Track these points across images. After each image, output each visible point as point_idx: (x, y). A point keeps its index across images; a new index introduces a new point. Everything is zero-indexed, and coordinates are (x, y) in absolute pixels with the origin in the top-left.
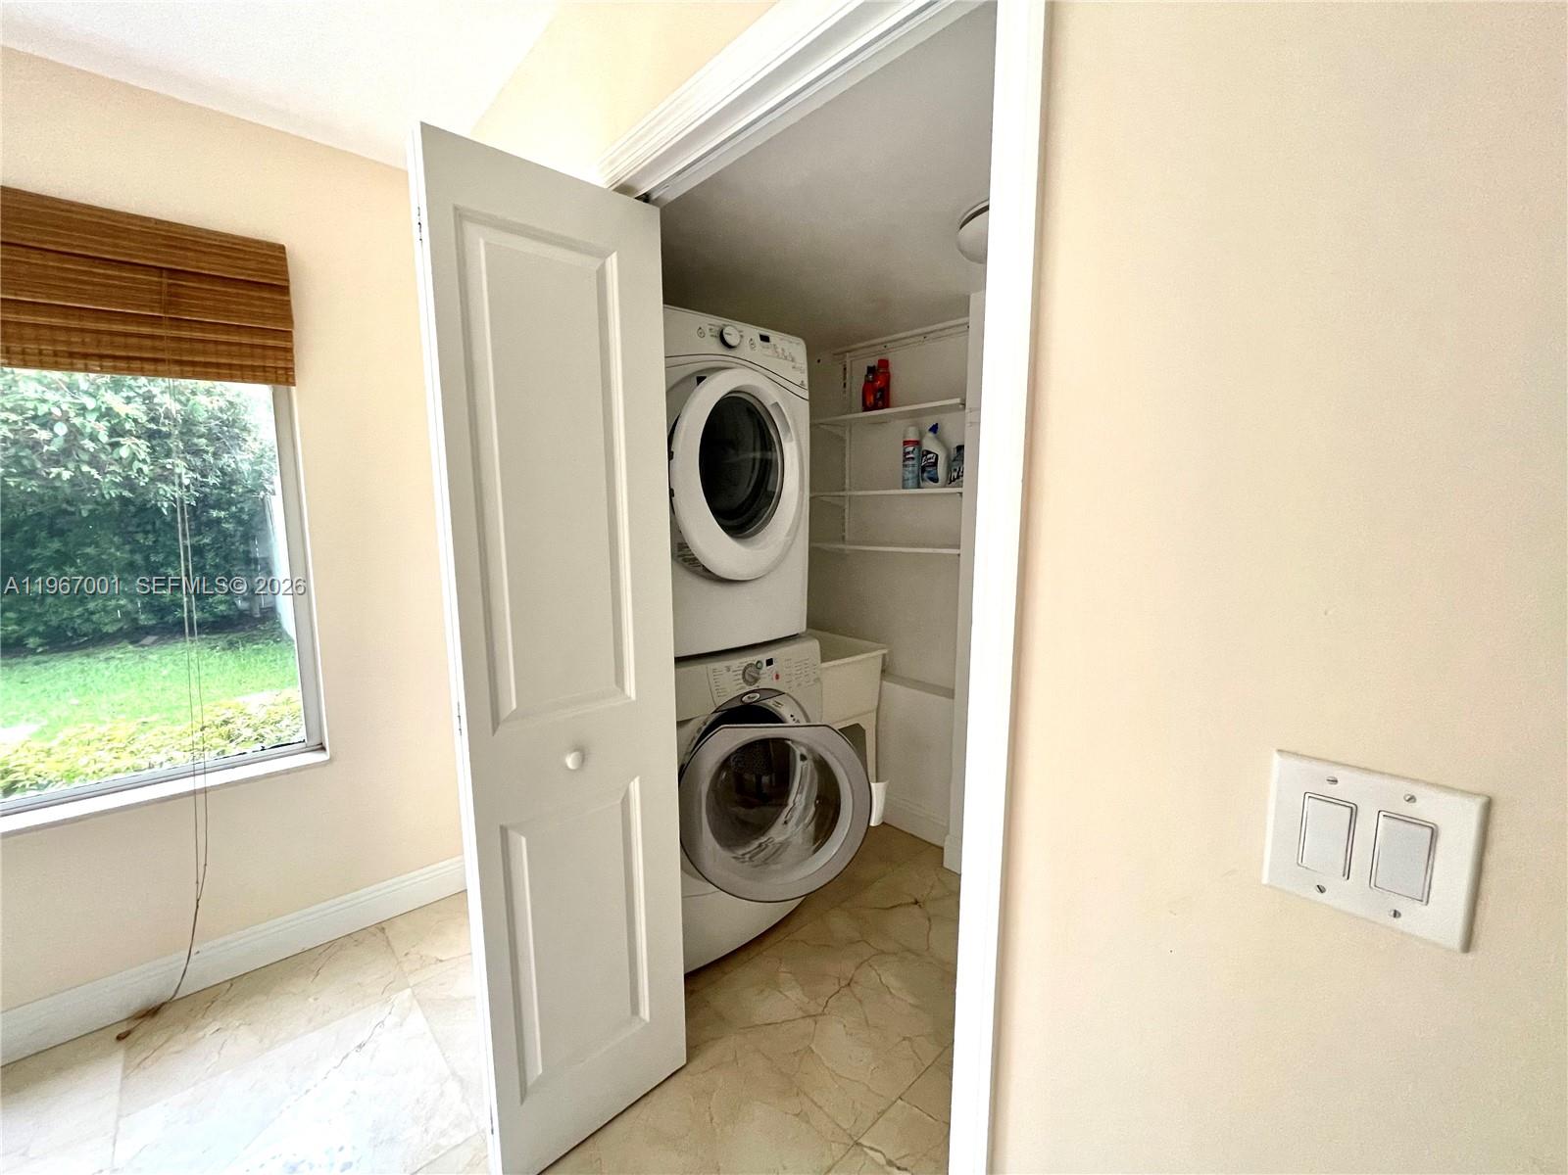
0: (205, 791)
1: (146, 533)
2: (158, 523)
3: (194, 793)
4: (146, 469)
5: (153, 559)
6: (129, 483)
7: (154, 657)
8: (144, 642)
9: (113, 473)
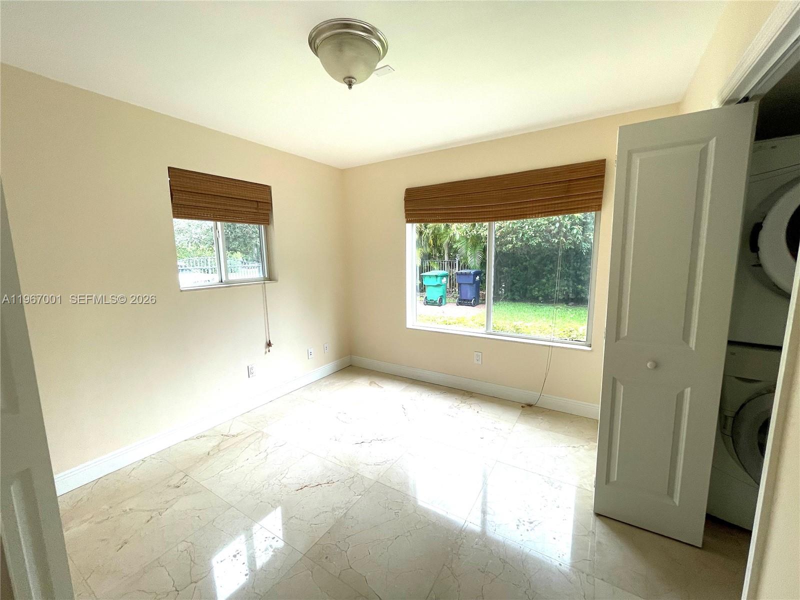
0: (552, 346)
1: (577, 262)
2: (582, 258)
3: (549, 346)
4: (580, 237)
5: (578, 273)
6: (574, 243)
7: (570, 310)
8: (570, 304)
9: (570, 239)
